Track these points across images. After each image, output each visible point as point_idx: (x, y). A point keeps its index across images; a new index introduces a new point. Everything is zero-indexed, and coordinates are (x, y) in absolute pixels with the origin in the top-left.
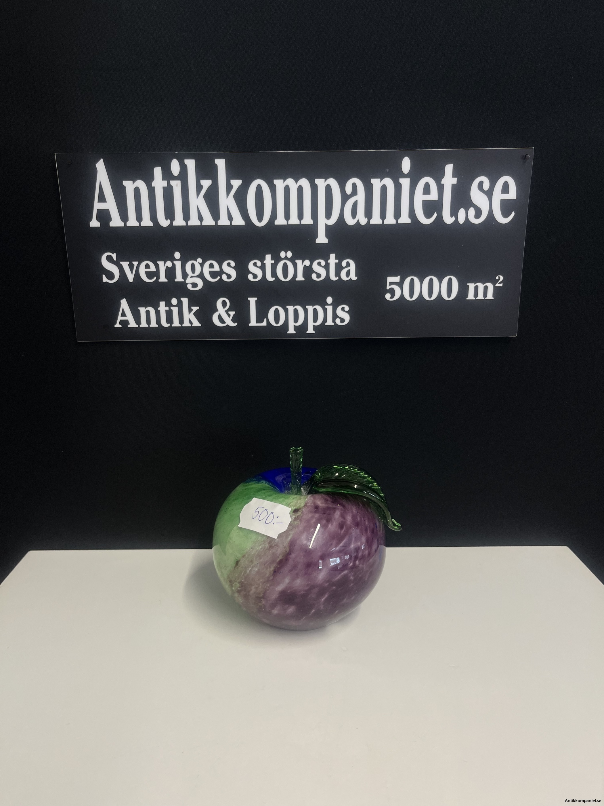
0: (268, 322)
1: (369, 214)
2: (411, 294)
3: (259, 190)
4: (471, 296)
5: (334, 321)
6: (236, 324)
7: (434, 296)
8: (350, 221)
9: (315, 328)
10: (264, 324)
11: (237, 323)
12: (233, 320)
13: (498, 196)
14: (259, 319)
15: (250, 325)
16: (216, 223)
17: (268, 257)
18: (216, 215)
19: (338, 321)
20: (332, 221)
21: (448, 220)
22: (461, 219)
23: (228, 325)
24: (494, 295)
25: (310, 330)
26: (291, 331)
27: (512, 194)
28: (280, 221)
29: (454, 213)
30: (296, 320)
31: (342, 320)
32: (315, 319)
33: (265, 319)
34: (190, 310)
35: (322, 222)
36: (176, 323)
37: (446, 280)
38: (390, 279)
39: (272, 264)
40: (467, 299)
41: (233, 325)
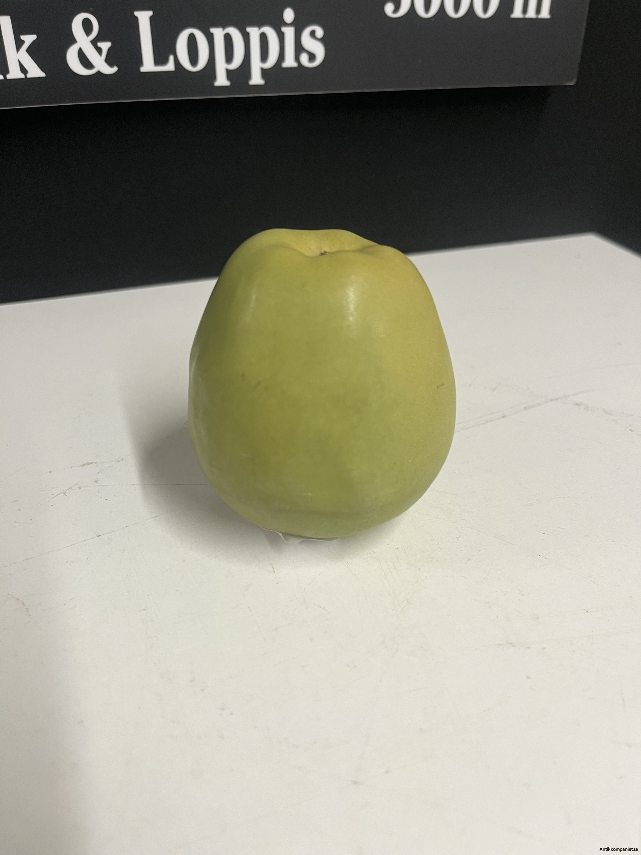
0: (177, 62)
2: (427, 5)
4: (517, 13)
5: (297, 58)
6: (115, 69)
7: (463, 9)
9: (264, 73)
10: (170, 66)
11: (118, 67)
12: (109, 61)
14: (160, 59)
15: (143, 69)
19: (304, 59)
23: (99, 72)
24: (552, 11)
25: (256, 79)
26: (222, 80)
30: (229, 58)
31: (312, 57)
32: (264, 56)
33: (171, 58)
34: (19, 43)
40: (512, 17)
41: (109, 70)
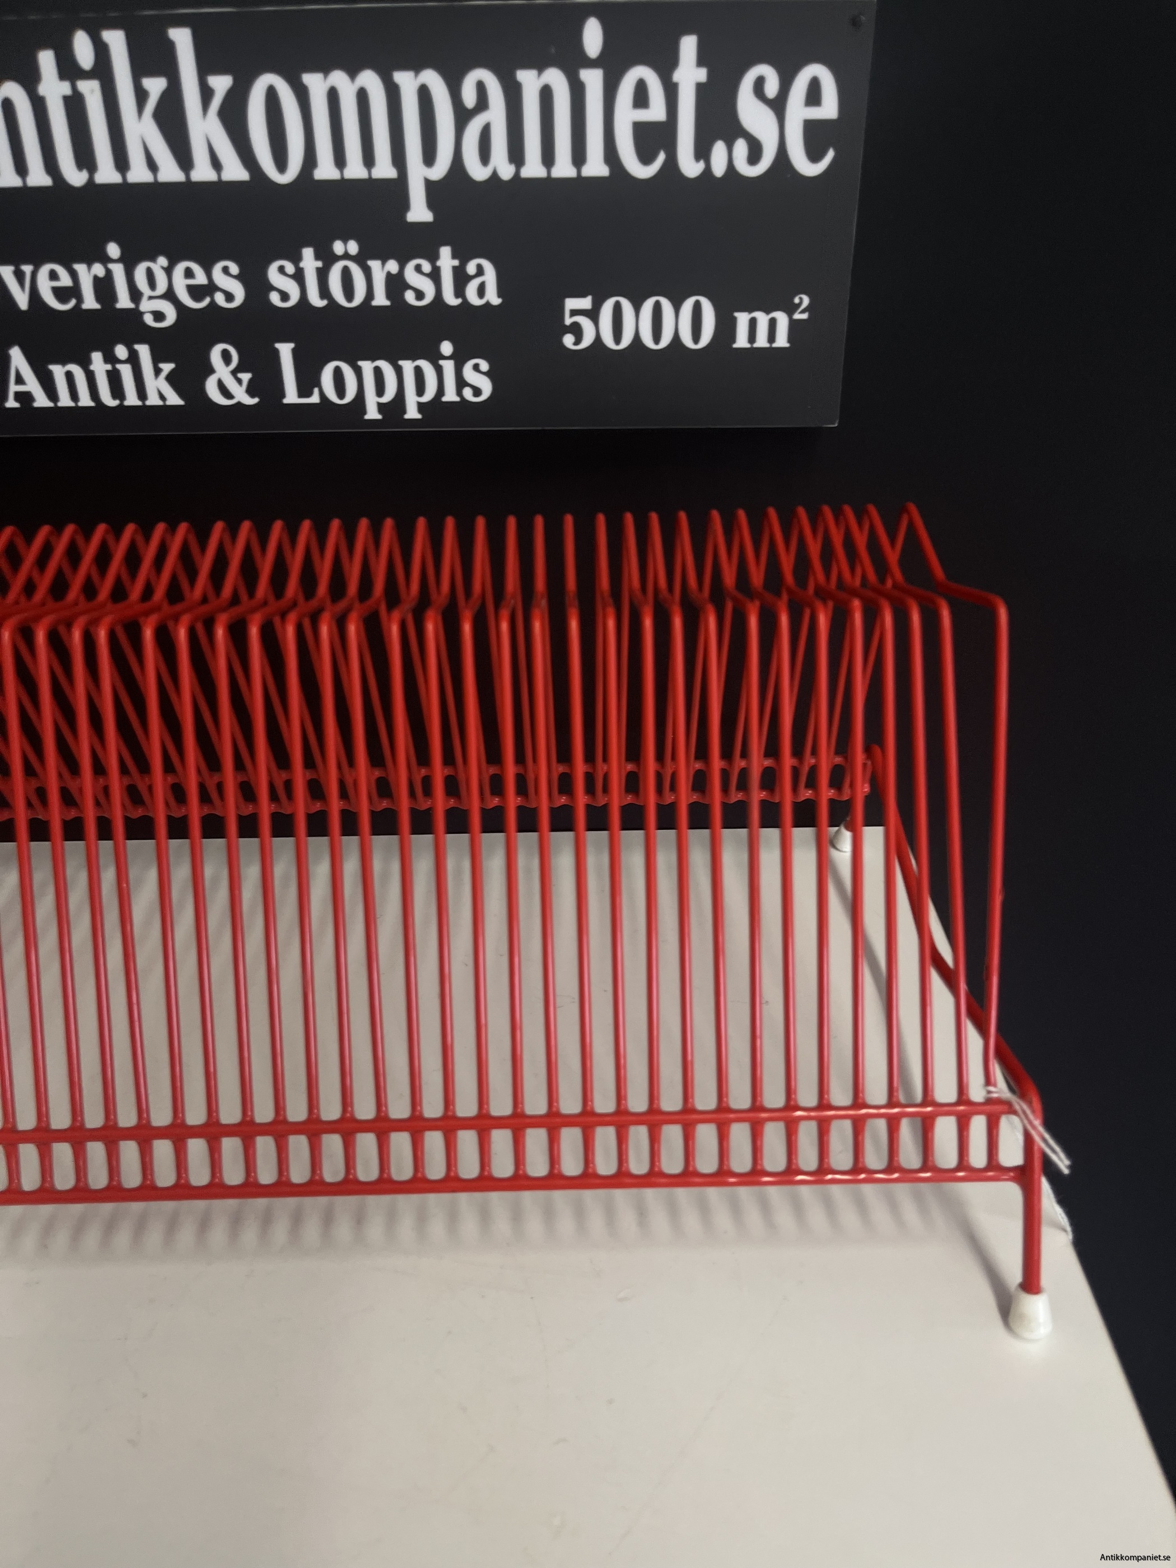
0: (322, 394)
1: (517, 155)
2: (618, 336)
3: (272, 100)
4: (741, 341)
5: (459, 393)
6: (256, 400)
7: (666, 340)
8: (478, 172)
9: (421, 407)
10: (315, 399)
11: (259, 397)
12: (251, 391)
13: (797, 112)
14: (304, 390)
15: (286, 401)
16: (188, 176)
17: (308, 254)
18: (184, 159)
19: (468, 393)
20: (439, 171)
21: (690, 167)
22: (719, 168)
23: (239, 404)
24: (790, 339)
25: (412, 413)
26: (372, 413)
27: (829, 109)
28: (326, 170)
29: (702, 152)
30: (380, 391)
31: (477, 392)
32: (420, 390)
33: (316, 390)
34: (158, 372)
35: (418, 174)
36: (132, 399)
37: (688, 305)
38: (572, 303)
39: (318, 270)
40: (735, 346)
41: (250, 401)
